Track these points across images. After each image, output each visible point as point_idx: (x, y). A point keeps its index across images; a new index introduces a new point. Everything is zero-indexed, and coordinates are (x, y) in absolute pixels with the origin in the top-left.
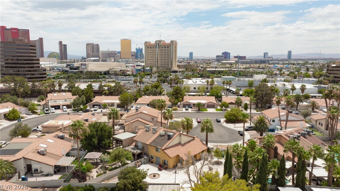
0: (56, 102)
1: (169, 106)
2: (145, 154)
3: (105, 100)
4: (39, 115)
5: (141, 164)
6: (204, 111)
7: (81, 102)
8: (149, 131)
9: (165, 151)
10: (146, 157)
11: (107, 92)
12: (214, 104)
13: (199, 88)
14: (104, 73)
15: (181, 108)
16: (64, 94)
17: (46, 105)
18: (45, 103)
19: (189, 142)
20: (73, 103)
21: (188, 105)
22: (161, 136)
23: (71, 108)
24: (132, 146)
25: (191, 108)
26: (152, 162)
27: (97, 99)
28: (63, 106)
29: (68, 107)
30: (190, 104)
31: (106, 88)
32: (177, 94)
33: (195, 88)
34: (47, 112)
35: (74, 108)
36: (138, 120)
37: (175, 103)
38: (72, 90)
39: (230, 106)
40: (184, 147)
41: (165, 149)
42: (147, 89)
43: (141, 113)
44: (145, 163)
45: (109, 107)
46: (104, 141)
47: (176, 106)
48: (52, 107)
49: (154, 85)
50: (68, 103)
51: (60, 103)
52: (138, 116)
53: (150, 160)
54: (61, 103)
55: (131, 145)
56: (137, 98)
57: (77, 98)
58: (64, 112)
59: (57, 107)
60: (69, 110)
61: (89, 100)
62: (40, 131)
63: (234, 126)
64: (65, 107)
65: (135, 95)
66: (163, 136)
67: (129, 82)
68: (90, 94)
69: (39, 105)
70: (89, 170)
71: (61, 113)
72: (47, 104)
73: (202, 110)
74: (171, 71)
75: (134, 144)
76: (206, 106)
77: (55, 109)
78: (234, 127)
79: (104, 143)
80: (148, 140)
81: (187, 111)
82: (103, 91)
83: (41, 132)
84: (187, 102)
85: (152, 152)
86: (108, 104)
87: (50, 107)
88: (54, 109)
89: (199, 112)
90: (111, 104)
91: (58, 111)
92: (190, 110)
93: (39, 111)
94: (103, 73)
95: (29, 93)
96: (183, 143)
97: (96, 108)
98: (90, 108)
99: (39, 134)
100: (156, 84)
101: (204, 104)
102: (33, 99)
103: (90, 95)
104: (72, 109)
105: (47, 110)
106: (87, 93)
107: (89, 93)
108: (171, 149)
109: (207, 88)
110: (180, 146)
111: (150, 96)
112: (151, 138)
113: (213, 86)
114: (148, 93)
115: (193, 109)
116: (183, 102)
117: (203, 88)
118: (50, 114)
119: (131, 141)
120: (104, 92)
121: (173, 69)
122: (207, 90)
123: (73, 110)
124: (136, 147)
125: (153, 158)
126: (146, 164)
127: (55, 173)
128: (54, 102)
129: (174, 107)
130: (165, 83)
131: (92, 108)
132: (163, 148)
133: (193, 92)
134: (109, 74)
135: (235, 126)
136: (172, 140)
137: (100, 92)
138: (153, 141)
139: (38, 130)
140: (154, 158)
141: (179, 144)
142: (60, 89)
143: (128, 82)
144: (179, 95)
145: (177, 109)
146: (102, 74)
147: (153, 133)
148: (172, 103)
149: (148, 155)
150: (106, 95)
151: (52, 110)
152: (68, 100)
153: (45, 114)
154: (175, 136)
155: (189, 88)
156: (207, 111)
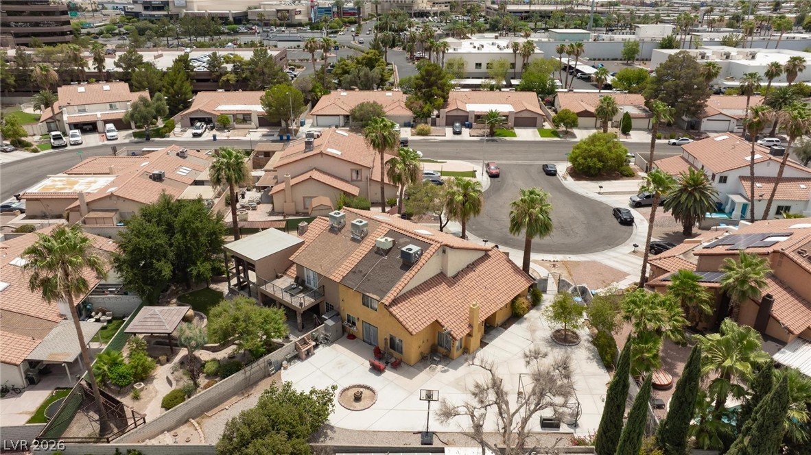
0: (84, 111)
1: (407, 121)
2: (330, 308)
3: (226, 103)
4: (35, 151)
5: (316, 347)
6: (507, 138)
7: (153, 111)
8: (340, 230)
9: (394, 310)
10: (330, 323)
11: (232, 77)
12: (534, 116)
13: (489, 66)
14: (234, 18)
15: (439, 126)
16: (107, 87)
17: (54, 122)
18: (51, 114)
19: (471, 267)
20: (132, 116)
21: (462, 120)
22: (378, 251)
23: (129, 128)
24: (286, 281)
25: (470, 126)
26: (352, 337)
27: (203, 102)
28: (106, 122)
29: (120, 125)
30: (468, 117)
31: (229, 67)
32: (430, 85)
33: (478, 65)
34: (57, 143)
35: (138, 127)
36: (311, 178)
37: (424, 113)
38: (133, 75)
39: (581, 120)
40: (457, 288)
41: (395, 302)
42: (343, 68)
43: (321, 153)
44: (328, 341)
45: (236, 126)
47: (426, 123)
48: (76, 126)
49: (364, 59)
50: (120, 113)
51: (97, 113)
52: (312, 163)
53: (343, 327)
54: (99, 116)
55: (284, 272)
56: (316, 95)
57: (143, 100)
58: (108, 140)
59: (89, 127)
60: (123, 136)
61: (178, 104)
62: (22, 211)
63: (599, 190)
64: (110, 126)
65: (310, 87)
66: (387, 252)
67: (298, 46)
68: (182, 86)
69: (37, 119)
71: (101, 143)
72: (57, 117)
73: (499, 135)
74: (413, 12)
75: (293, 271)
76: (511, 123)
77: (84, 131)
78: (599, 193)
80: (337, 264)
81: (457, 137)
82: (221, 75)
83: (24, 215)
84: (457, 109)
85: (351, 306)
86: (233, 115)
87: (67, 127)
88: (77, 132)
89: (493, 141)
90: (241, 117)
91: (92, 140)
92: (466, 133)
93: (37, 138)
94: (231, 19)
95: (11, 81)
96: (451, 273)
97: (198, 128)
98: (182, 127)
99: (19, 220)
100: (369, 56)
101: (507, 116)
102: (24, 98)
103: (181, 89)
104: (131, 132)
105: (57, 138)
106: (172, 84)
107: (178, 82)
108: (414, 299)
109: (513, 66)
110: (444, 285)
111: (354, 90)
112: (347, 256)
113: (531, 59)
114: (348, 80)
115: (475, 132)
116: (446, 110)
117: (502, 65)
118: (69, 148)
120: (224, 78)
121: (416, 8)
122: (512, 71)
123: (135, 135)
124: (301, 284)
125: (354, 324)
126: (332, 342)
128: (80, 111)
129: (421, 126)
130: (395, 49)
131: (189, 128)
132: (387, 300)
133: (473, 78)
134: (248, 21)
135: (602, 190)
136: (415, 269)
137: (212, 80)
138: (353, 272)
139: (15, 209)
140: (359, 324)
141: (441, 278)
142: (100, 71)
143: (295, 44)
144: (435, 90)
145: (429, 130)
146: (230, 23)
147: (353, 240)
148: (415, 113)
149: (338, 314)
150: (228, 87)
151: (72, 136)
152: (117, 104)
153: (53, 147)
154: (427, 254)
155: (461, 65)
156: (514, 135)
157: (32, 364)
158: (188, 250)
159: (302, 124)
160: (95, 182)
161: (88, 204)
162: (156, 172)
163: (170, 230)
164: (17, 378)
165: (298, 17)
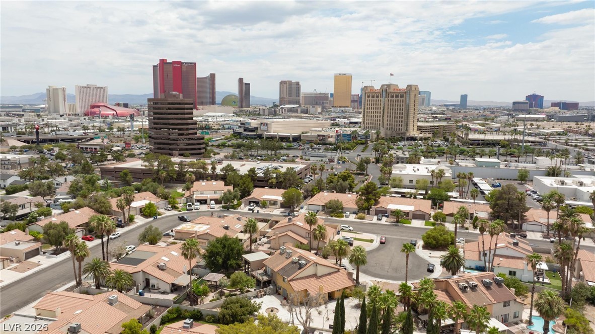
0: (203, 194)
1: (355, 211)
2: (274, 282)
3: (267, 195)
4: (180, 211)
5: (264, 295)
6: (405, 225)
7: (233, 197)
8: (283, 254)
9: (291, 283)
10: (271, 287)
11: (274, 181)
12: (425, 214)
13: (418, 182)
14: (293, 138)
15: (371, 215)
16: (214, 183)
17: (190, 198)
18: (189, 195)
19: (329, 274)
20: (223, 198)
21: (383, 213)
22: (293, 263)
23: (221, 203)
24: (261, 271)
25: (387, 217)
26: (279, 294)
27: (259, 193)
28: (211, 200)
29: (217, 202)
30: (387, 211)
31: (275, 176)
32: (368, 193)
33: (411, 181)
34: (189, 208)
35: (225, 203)
36: (287, 234)
37: (363, 208)
38: (227, 177)
39: (448, 218)
40: (320, 280)
41: (290, 281)
42: (330, 180)
43: (293, 224)
44: (270, 294)
45: (270, 206)
46: (230, 260)
47: (364, 213)
48: (198, 201)
50: (218, 196)
51: (208, 196)
52: (290, 228)
53: (277, 290)
54: (209, 197)
55: (261, 269)
56: (314, 193)
57: (229, 191)
58: (211, 208)
59: (203, 202)
60: (217, 207)
61: (246, 193)
62: (173, 237)
63: (429, 255)
64: (213, 202)
65: (311, 189)
66: (296, 263)
67: (322, 160)
68: (248, 184)
69: (183, 195)
70: (205, 294)
71: (207, 210)
72: (191, 196)
73: (402, 223)
74: (406, 137)
75: (264, 268)
76: (411, 216)
77: (201, 203)
78: (430, 257)
79: (229, 263)
80: (278, 265)
81: (379, 222)
82: (269, 179)
83: (173, 238)
84: (381, 207)
85: (280, 282)
86: (270, 201)
87: (194, 201)
88: (198, 203)
89: (397, 225)
90: (273, 202)
91: (204, 208)
92: (384, 220)
93: (181, 205)
94: (291, 139)
95: (175, 176)
96: (319, 274)
97: (251, 206)
98: (245, 205)
99: (171, 240)
101: (408, 213)
102: (179, 185)
103: (247, 186)
104: (221, 205)
105: (190, 206)
106: (244, 184)
107: (247, 183)
108: (300, 281)
110: (315, 278)
111: (333, 192)
112: (282, 263)
114: (332, 186)
115: (389, 220)
116: (376, 207)
118: (194, 211)
119: (261, 264)
120: (270, 181)
121: (408, 134)
122: (431, 185)
123: (223, 207)
124: (266, 273)
125: (280, 289)
126: (271, 295)
127: (172, 292)
128: (201, 194)
129: (360, 214)
130: (378, 165)
131: (248, 205)
132: (289, 279)
133: (408, 188)
134: (301, 140)
135: (431, 255)
136: (302, 270)
137: (264, 182)
138: (282, 269)
139: (171, 235)
140: (282, 289)
141: (315, 276)
142: (213, 173)
143: (320, 159)
144: (371, 196)
145: (364, 217)
147: (287, 258)
148: (358, 207)
149: (276, 285)
150: (271, 186)
151: (196, 205)
152: (218, 192)
153: (187, 210)
154: (308, 265)
155: (401, 181)
156: (410, 223)
157: (173, 285)
158: (229, 254)
159: (302, 208)
160: (202, 227)
161: (198, 236)
162: (226, 226)
163: (224, 247)
164: (168, 288)
165: (330, 140)
